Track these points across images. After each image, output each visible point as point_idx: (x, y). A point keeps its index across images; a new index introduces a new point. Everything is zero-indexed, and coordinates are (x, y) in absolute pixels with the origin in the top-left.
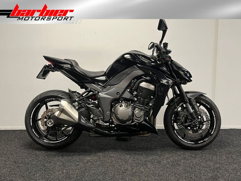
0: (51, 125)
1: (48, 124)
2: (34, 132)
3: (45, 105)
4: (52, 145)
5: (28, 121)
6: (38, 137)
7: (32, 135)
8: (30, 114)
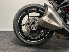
0: (35, 29)
1: (33, 28)
2: (20, 34)
3: (27, 15)
4: (33, 44)
5: (15, 26)
6: (23, 38)
7: (19, 36)
8: (17, 20)
